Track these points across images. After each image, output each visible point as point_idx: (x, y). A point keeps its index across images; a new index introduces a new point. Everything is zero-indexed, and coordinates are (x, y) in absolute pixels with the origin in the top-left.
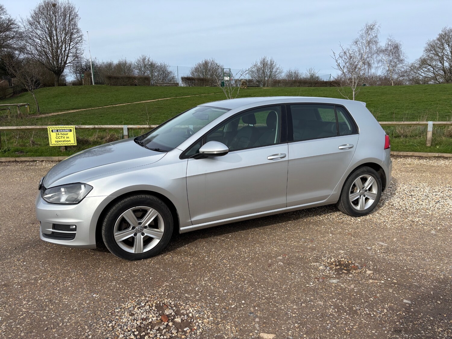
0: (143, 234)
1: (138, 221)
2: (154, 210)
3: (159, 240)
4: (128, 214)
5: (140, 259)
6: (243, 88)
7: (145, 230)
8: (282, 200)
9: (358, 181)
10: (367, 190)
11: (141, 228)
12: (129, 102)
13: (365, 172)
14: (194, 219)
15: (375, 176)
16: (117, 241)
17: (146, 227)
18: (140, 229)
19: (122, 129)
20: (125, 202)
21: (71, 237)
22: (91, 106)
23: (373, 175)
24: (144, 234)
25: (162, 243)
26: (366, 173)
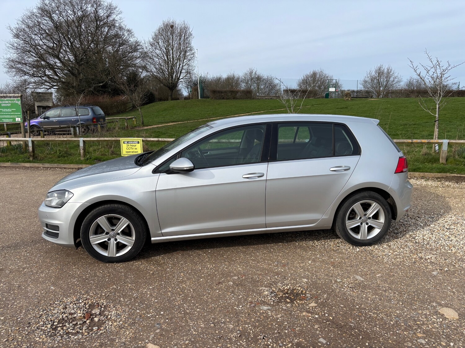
1: (112, 227)
2: (125, 219)
3: (131, 247)
4: (102, 221)
5: (113, 262)
6: (347, 100)
7: (118, 237)
8: (260, 220)
9: (357, 207)
10: (370, 218)
13: (367, 197)
14: (164, 231)
15: (380, 203)
16: (92, 244)
17: (118, 234)
18: (114, 235)
21: (56, 236)
23: (377, 201)
24: (117, 240)
25: (133, 250)
26: (367, 199)
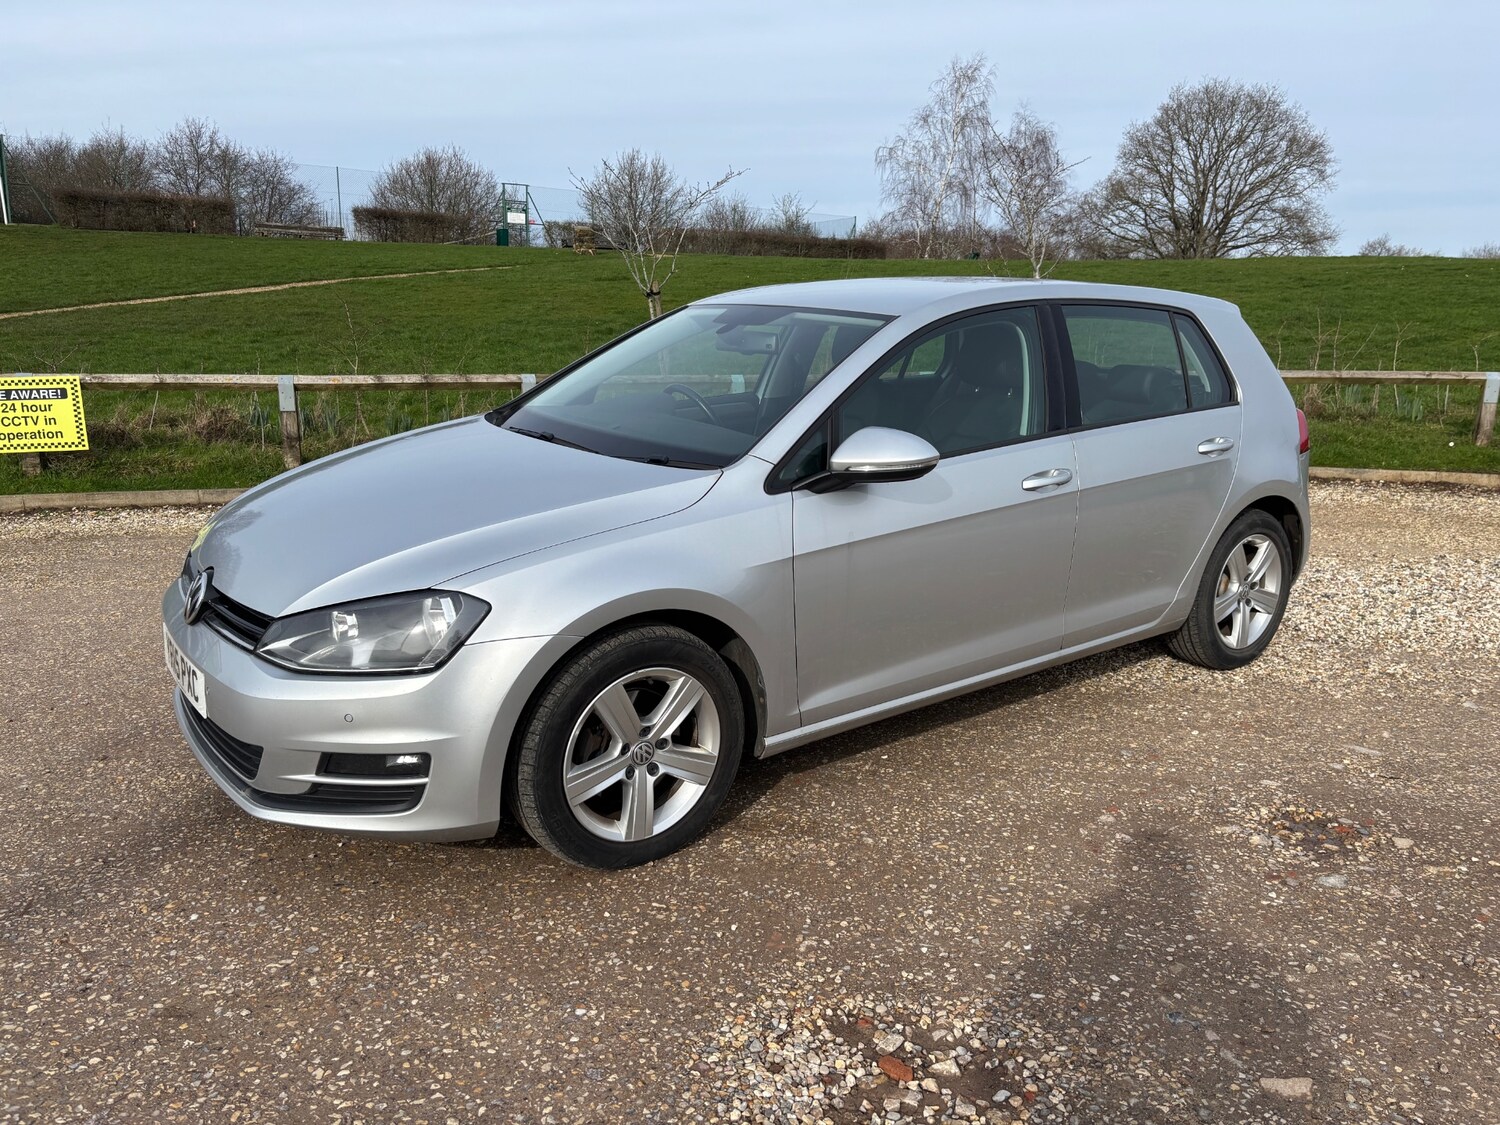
0: (653, 769)
1: (642, 720)
2: (692, 680)
3: (704, 787)
4: (612, 701)
5: (642, 862)
6: (583, 253)
7: (659, 755)
9: (1237, 554)
10: (1255, 583)
11: (648, 749)
12: (179, 291)
13: (1258, 525)
14: (810, 704)
16: (571, 803)
17: (662, 744)
18: (647, 752)
19: (274, 389)
20: (604, 655)
21: (408, 798)
22: (24, 305)
23: (1273, 534)
24: (657, 767)
25: (712, 798)
26: (1258, 530)
